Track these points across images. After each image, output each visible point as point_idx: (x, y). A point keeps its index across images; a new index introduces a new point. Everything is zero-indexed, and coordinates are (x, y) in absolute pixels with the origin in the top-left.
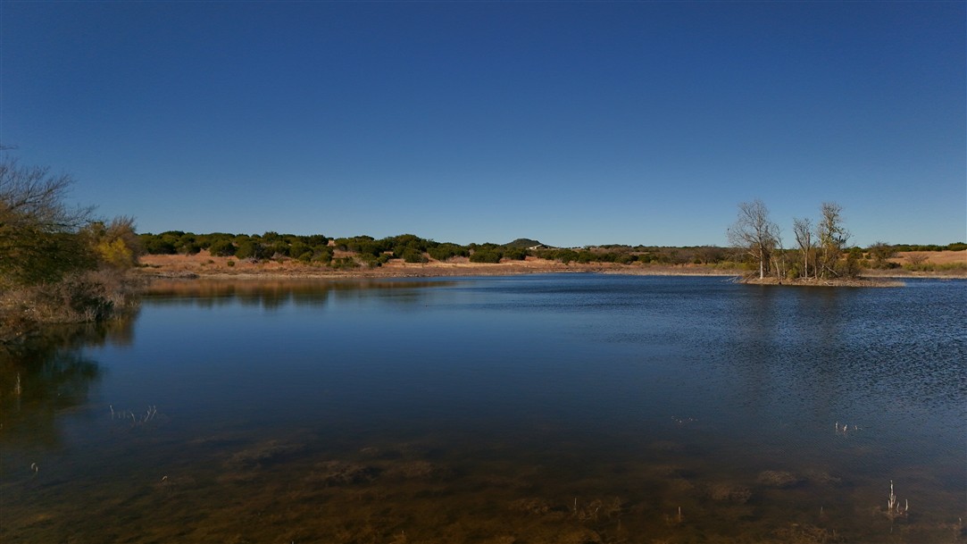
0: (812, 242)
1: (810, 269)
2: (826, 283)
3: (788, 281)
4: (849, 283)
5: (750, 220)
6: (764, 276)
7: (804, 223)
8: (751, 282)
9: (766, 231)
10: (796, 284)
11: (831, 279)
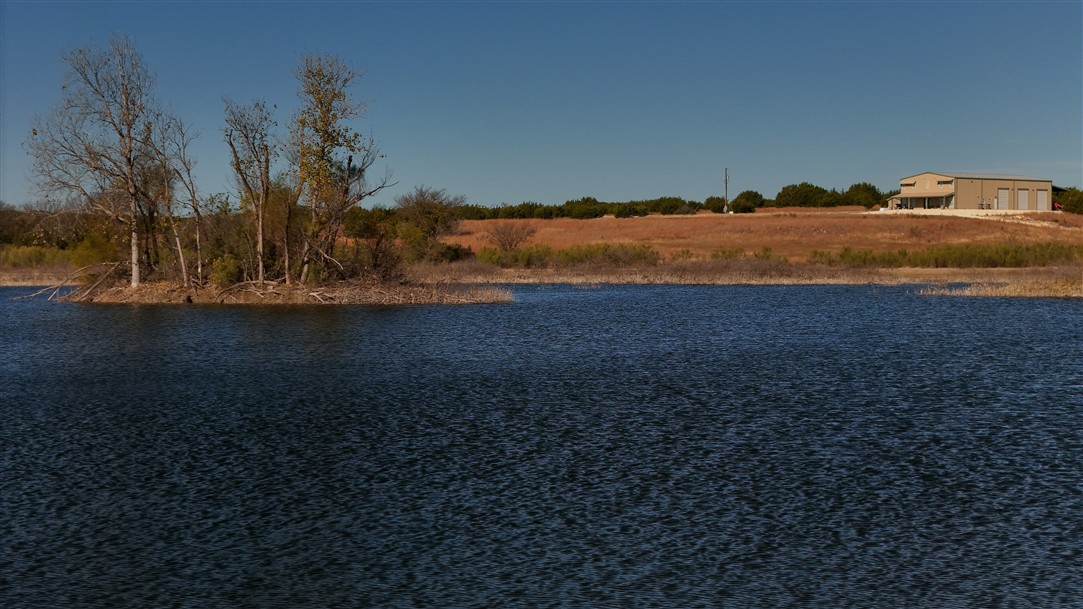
0: (273, 175)
1: (271, 253)
2: (317, 295)
3: (212, 293)
4: (375, 295)
5: (100, 105)
6: (142, 279)
7: (254, 117)
8: (103, 298)
9: (147, 140)
10: (233, 300)
11: (326, 282)
